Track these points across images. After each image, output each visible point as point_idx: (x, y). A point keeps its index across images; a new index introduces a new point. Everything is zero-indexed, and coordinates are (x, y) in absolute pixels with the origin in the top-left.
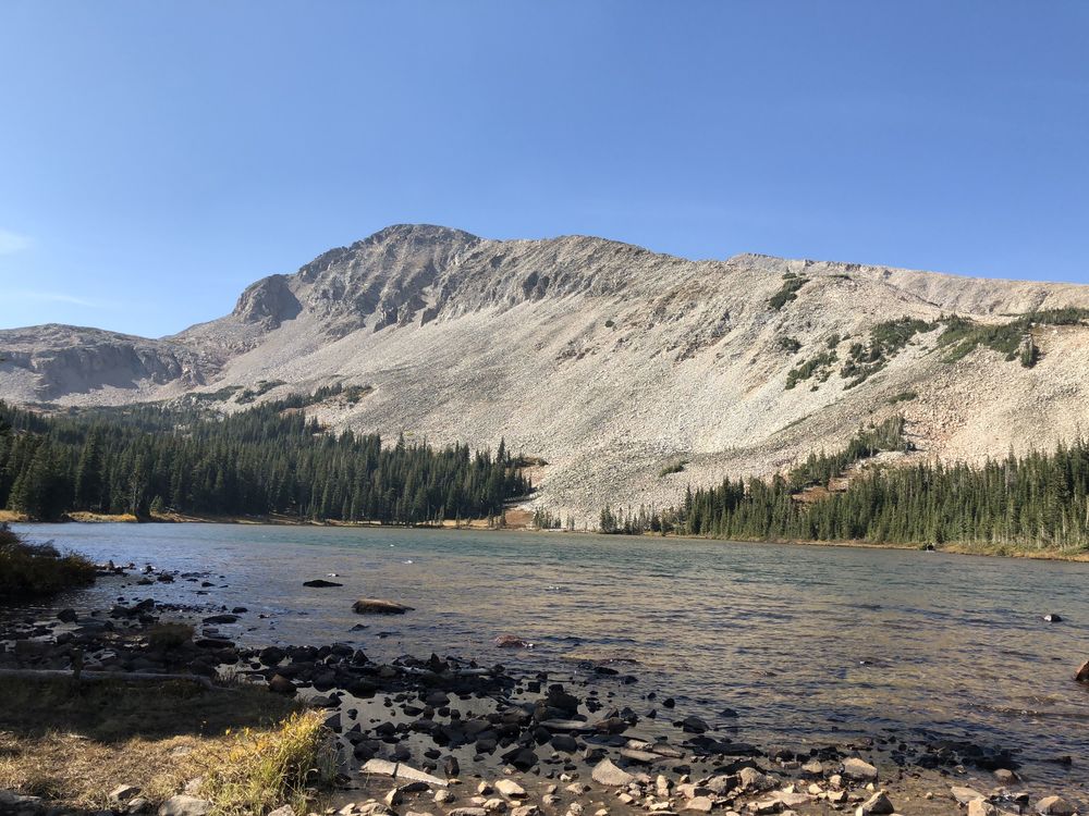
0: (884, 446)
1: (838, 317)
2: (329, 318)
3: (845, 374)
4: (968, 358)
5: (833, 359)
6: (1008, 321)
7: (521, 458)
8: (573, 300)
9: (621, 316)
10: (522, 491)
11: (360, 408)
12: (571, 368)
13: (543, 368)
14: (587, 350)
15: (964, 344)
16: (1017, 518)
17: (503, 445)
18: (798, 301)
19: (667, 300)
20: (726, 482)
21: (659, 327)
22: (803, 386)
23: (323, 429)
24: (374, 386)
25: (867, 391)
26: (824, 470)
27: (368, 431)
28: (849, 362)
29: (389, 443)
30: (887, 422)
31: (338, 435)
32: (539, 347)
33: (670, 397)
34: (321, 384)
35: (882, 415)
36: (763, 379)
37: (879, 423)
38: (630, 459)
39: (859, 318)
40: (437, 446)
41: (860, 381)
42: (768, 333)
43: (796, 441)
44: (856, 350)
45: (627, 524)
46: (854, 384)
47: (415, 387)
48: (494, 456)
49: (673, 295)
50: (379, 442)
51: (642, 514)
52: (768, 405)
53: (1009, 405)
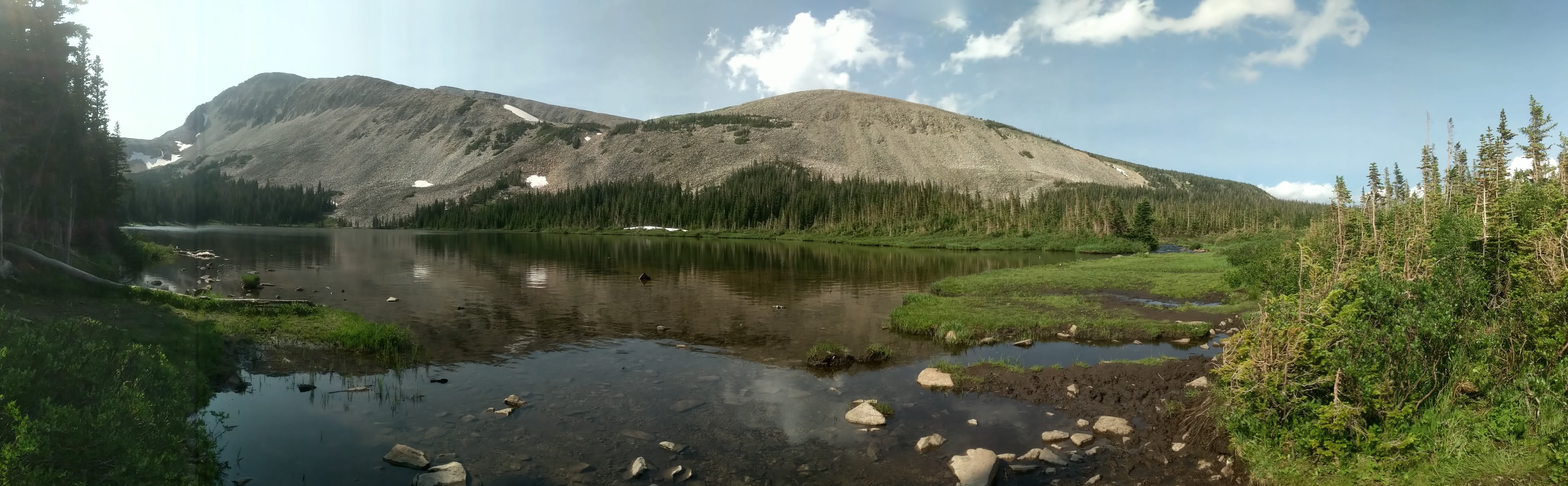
0: (511, 183)
1: (490, 120)
2: (229, 123)
3: (494, 148)
4: (551, 143)
5: (488, 140)
6: (568, 126)
7: (329, 190)
8: (355, 108)
9: (381, 116)
10: (331, 209)
11: (246, 168)
12: (354, 145)
13: (340, 144)
14: (363, 134)
15: (549, 136)
16: (571, 217)
17: (320, 185)
18: (472, 111)
19: (405, 108)
20: (436, 201)
21: (401, 123)
22: (474, 153)
23: (230, 177)
24: (253, 156)
25: (504, 157)
26: (484, 195)
27: (251, 179)
28: (496, 142)
29: (262, 184)
30: (513, 172)
31: (237, 180)
32: (337, 133)
33: (407, 159)
34: (228, 155)
35: (511, 168)
36: (454, 150)
37: (510, 172)
38: (387, 191)
39: (501, 121)
40: (287, 186)
41: (501, 152)
42: (456, 127)
43: (470, 181)
44: (499, 136)
45: (386, 224)
46: (498, 153)
47: (273, 155)
48: (315, 190)
49: (408, 106)
50: (257, 184)
51: (394, 219)
52: (456, 163)
53: (568, 165)
